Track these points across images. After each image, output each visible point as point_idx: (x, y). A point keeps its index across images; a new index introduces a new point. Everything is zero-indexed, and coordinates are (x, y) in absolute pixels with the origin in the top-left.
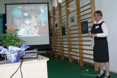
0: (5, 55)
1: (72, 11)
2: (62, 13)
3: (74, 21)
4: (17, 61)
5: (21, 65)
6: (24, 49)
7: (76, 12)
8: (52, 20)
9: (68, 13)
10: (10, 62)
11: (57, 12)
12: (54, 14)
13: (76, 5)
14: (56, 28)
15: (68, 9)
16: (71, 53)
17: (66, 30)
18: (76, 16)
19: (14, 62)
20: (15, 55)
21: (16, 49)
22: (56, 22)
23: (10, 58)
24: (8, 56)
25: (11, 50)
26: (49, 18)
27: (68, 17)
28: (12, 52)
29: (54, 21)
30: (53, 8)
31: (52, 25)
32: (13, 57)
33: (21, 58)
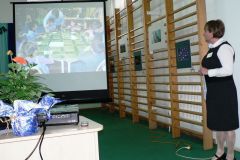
0: (8, 118)
1: (157, 17)
2: (135, 21)
3: (160, 40)
4: (32, 132)
5: (42, 139)
7: (165, 20)
8: (113, 36)
9: (148, 22)
10: (18, 134)
11: (124, 21)
12: (118, 24)
13: (164, 6)
14: (122, 55)
15: (148, 13)
16: (153, 108)
17: (143, 59)
18: (164, 29)
19: (26, 135)
20: (28, 118)
21: (29, 106)
22: (121, 42)
23: (17, 126)
24: (13, 121)
25: (20, 109)
26: (108, 32)
27: (147, 32)
28: (22, 111)
29: (118, 39)
30: (117, 10)
31: (113, 48)
32: (23, 123)
33: (41, 125)
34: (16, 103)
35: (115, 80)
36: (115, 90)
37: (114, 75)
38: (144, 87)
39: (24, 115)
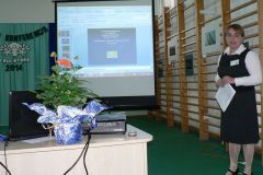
0: (51, 125)
1: (212, 17)
2: (186, 21)
3: (214, 42)
4: (76, 140)
5: (86, 149)
6: (93, 115)
7: (221, 20)
8: (162, 37)
9: (201, 21)
10: (61, 142)
11: (174, 20)
12: (168, 24)
13: (219, 4)
14: (171, 59)
15: (201, 12)
17: (195, 63)
18: (220, 30)
19: (69, 143)
20: (71, 125)
21: (74, 112)
22: (170, 44)
23: (60, 133)
24: (56, 128)
25: (64, 115)
26: (156, 32)
27: (200, 34)
28: (64, 118)
29: (167, 40)
30: (166, 9)
31: (162, 51)
32: (67, 130)
33: (86, 133)
34: (60, 109)
35: (163, 85)
36: (163, 97)
37: (162, 80)
38: (196, 94)
39: (68, 121)
